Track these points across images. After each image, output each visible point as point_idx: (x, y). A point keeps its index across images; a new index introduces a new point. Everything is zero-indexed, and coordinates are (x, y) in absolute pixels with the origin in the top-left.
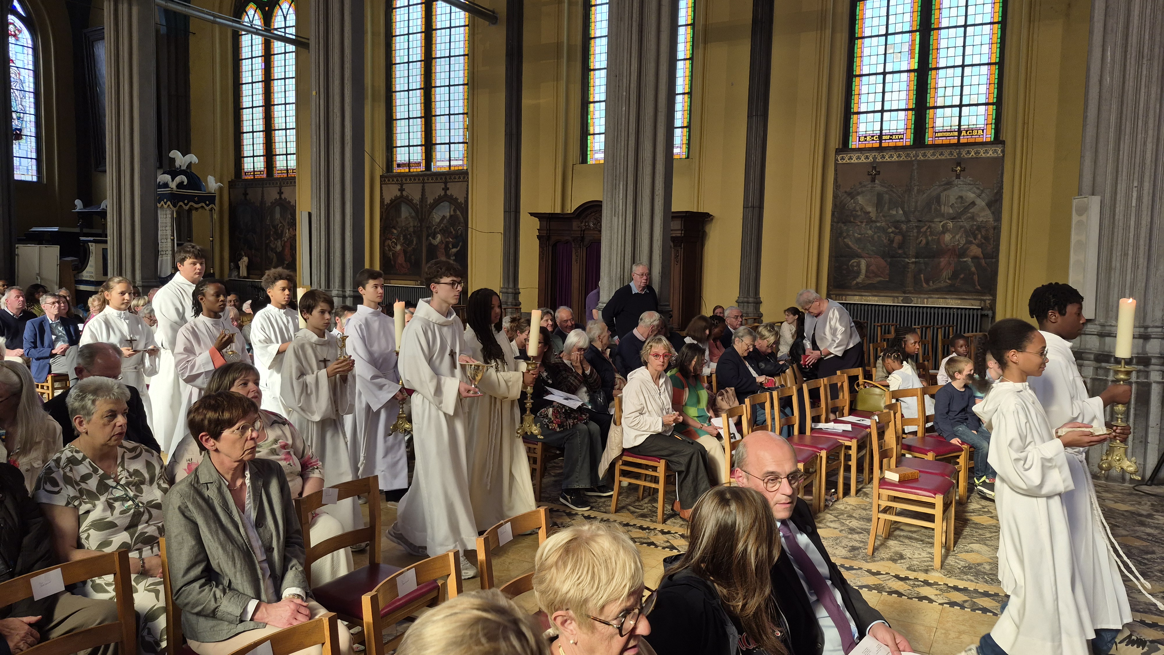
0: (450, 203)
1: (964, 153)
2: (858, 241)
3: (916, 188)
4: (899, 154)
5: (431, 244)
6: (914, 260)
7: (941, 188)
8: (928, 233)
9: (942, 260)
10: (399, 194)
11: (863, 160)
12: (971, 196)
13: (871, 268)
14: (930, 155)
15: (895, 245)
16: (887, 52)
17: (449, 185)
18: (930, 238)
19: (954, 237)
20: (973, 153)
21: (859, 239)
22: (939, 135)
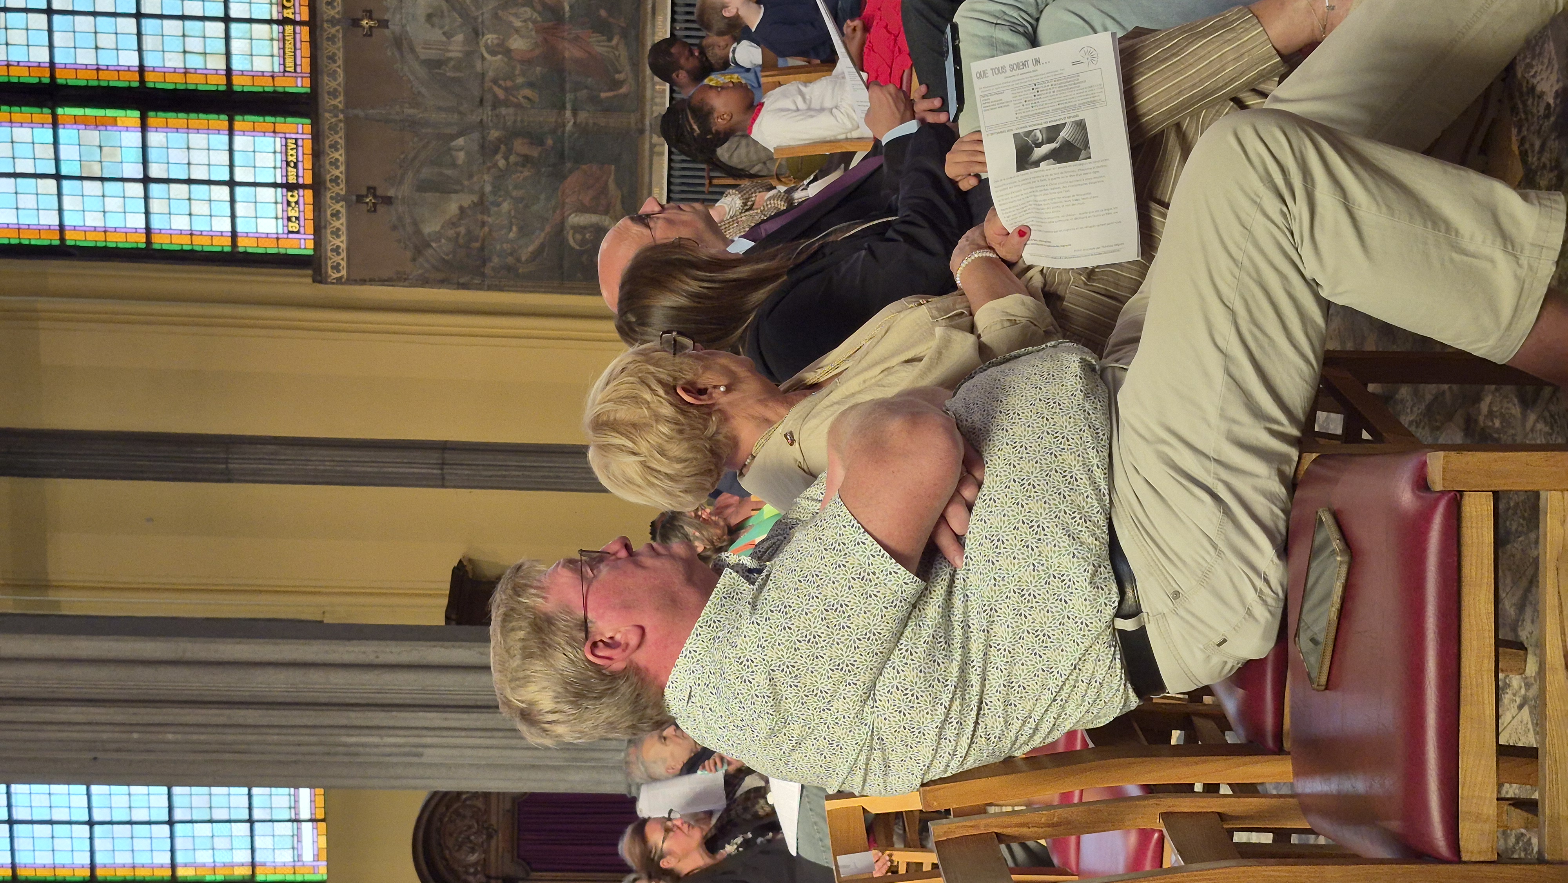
1: (332, 13)
2: (525, 231)
4: (331, 146)
6: (568, 113)
7: (409, 58)
8: (509, 83)
11: (340, 223)
13: (586, 200)
14: (334, 81)
16: (98, 174)
22: (290, 63)
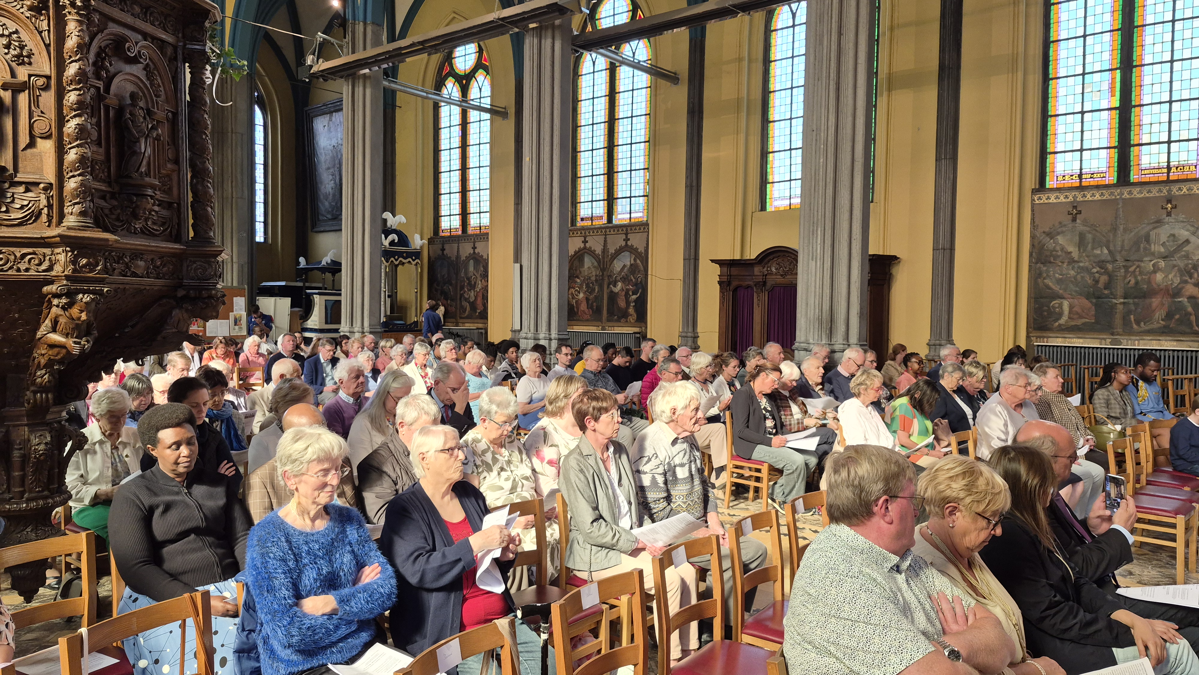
0: (631, 252)
1: (1175, 190)
2: (1059, 281)
3: (1122, 227)
4: (1102, 193)
5: (612, 292)
6: (1122, 300)
7: (1151, 227)
8: (1137, 273)
9: (1154, 300)
10: (582, 245)
11: (1062, 199)
12: (1184, 234)
13: (1075, 309)
14: (1137, 194)
15: (1101, 285)
16: (1085, 91)
17: (629, 236)
18: (1139, 278)
19: (1166, 276)
20: (1185, 190)
21: (1061, 279)
22: (1146, 172)
